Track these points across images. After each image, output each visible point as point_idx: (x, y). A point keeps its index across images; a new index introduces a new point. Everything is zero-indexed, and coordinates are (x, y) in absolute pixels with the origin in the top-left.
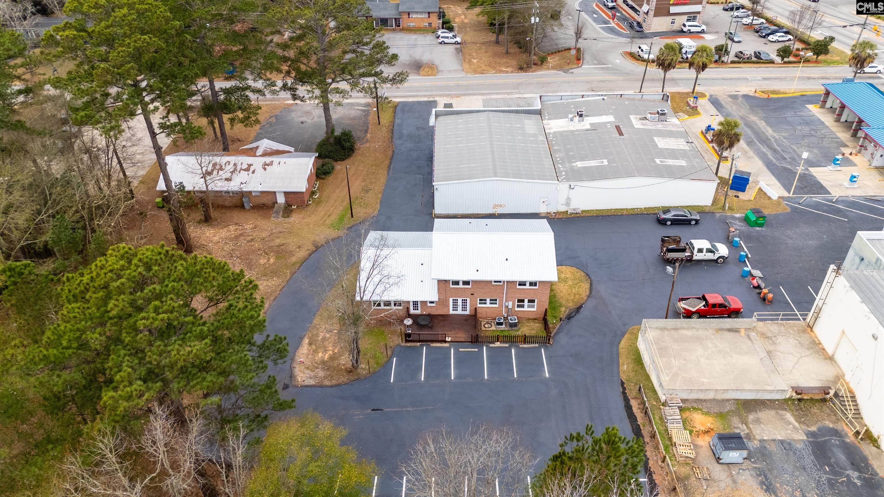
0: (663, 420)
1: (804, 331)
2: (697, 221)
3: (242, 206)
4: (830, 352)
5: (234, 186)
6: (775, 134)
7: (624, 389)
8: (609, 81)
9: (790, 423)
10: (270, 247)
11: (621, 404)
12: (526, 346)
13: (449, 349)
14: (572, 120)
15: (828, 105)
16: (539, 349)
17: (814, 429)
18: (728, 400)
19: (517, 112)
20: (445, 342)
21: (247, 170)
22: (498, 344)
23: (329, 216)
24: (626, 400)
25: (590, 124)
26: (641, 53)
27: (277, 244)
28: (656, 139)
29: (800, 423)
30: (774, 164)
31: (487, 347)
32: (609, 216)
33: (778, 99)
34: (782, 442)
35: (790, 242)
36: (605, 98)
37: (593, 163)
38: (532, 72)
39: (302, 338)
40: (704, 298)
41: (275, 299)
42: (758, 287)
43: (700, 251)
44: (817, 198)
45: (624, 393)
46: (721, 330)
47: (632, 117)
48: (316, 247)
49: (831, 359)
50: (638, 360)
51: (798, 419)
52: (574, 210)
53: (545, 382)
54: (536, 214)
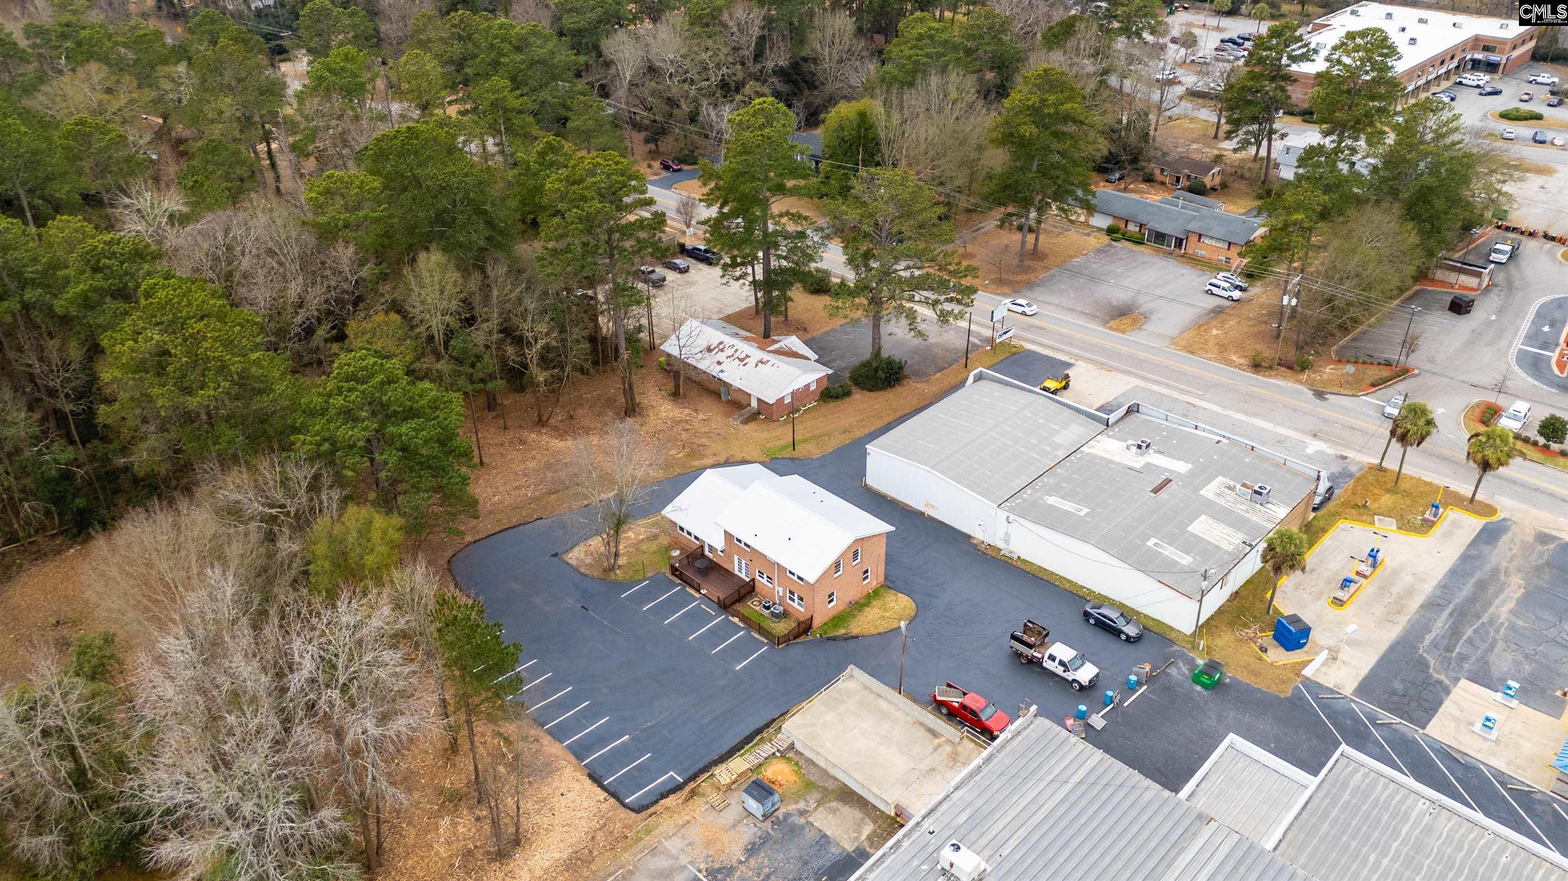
3: (717, 395)
5: (714, 370)
7: (780, 718)
10: (694, 444)
12: (756, 636)
13: (694, 600)
14: (1128, 448)
16: (764, 645)
18: (834, 779)
19: (1078, 411)
20: (698, 591)
21: (741, 360)
22: (736, 620)
23: (779, 439)
25: (1146, 463)
27: (701, 443)
28: (1205, 518)
29: (867, 840)
31: (727, 618)
32: (1042, 579)
34: (825, 837)
36: (1225, 441)
37: (1068, 506)
40: (966, 696)
43: (1052, 658)
45: (774, 720)
46: (921, 724)
47: (1219, 480)
51: (872, 836)
52: (1011, 552)
53: (730, 670)
54: (969, 537)
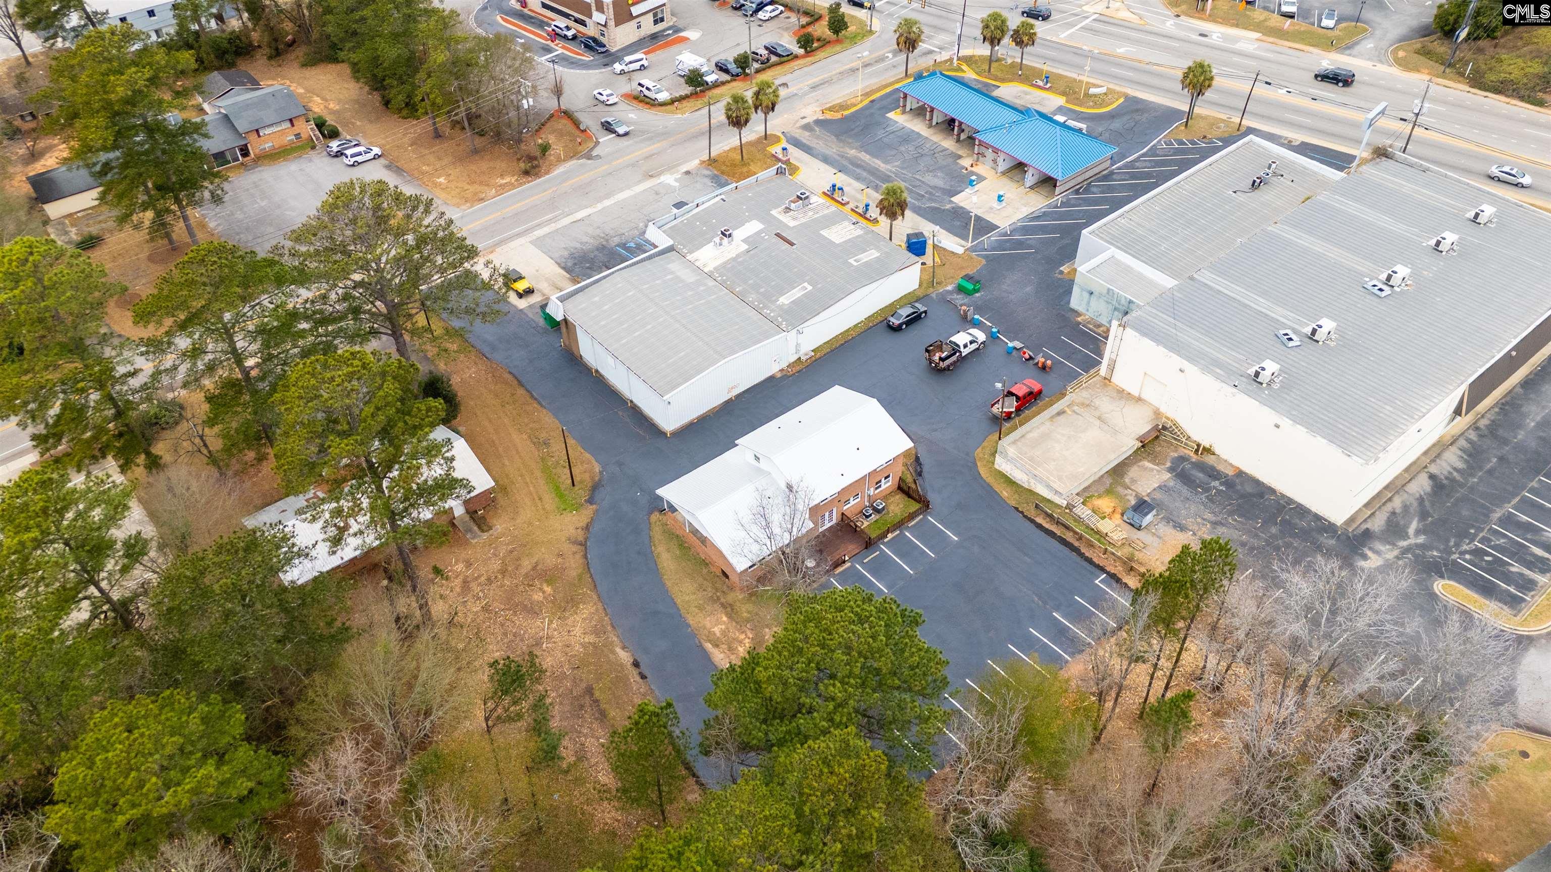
0: (1078, 520)
1: (1105, 385)
2: (925, 312)
4: (1137, 395)
6: (889, 167)
7: (1022, 513)
8: (658, 153)
9: (1152, 470)
10: (526, 575)
11: (1032, 526)
12: (913, 523)
13: (853, 567)
14: (720, 244)
15: (908, 109)
16: (925, 519)
17: (1168, 464)
18: (1102, 476)
20: (844, 562)
22: (890, 536)
23: (540, 499)
24: (1032, 521)
25: (744, 241)
26: (646, 93)
27: (530, 567)
28: (824, 233)
29: (1157, 465)
30: (920, 208)
31: (884, 544)
33: (854, 115)
34: (1160, 487)
35: (1012, 297)
36: (723, 197)
37: (796, 293)
38: (547, 173)
39: (701, 647)
40: (1010, 394)
41: (613, 627)
42: (1031, 358)
43: (966, 346)
44: (993, 236)
45: (1025, 517)
46: (1053, 417)
47: (774, 212)
48: (581, 544)
49: (1139, 399)
50: (1010, 482)
51: (1153, 461)
52: (804, 353)
53: (958, 545)
54: (771, 378)
